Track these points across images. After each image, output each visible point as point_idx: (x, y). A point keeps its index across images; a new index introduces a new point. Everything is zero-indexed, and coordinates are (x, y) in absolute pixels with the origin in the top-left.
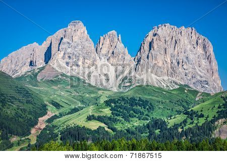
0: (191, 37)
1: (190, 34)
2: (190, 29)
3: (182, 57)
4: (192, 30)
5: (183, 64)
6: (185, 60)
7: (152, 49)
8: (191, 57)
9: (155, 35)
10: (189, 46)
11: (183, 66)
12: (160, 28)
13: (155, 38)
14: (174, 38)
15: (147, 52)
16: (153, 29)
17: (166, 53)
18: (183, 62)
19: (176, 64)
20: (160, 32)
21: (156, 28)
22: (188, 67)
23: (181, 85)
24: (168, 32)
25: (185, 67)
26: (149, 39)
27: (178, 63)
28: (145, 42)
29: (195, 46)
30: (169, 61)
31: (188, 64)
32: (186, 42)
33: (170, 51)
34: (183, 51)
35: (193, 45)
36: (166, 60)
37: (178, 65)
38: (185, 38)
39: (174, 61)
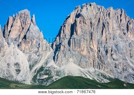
0: (121, 20)
1: (119, 17)
2: (119, 11)
3: (111, 44)
4: (122, 12)
5: (113, 52)
6: (114, 48)
7: (75, 33)
8: (121, 44)
9: (78, 16)
10: (118, 32)
11: (112, 55)
12: (85, 8)
13: (78, 20)
14: (101, 20)
15: (68, 37)
16: (76, 8)
17: (92, 38)
18: (112, 51)
19: (104, 53)
20: (84, 12)
21: (80, 8)
22: (118, 57)
23: (110, 79)
24: (95, 14)
25: (114, 56)
26: (71, 21)
27: (107, 52)
28: (66, 25)
29: (126, 31)
30: (95, 49)
31: (117, 53)
32: (115, 26)
33: (97, 36)
34: (112, 36)
35: (123, 30)
36: (92, 47)
37: (106, 54)
38: (114, 21)
39: (101, 49)
